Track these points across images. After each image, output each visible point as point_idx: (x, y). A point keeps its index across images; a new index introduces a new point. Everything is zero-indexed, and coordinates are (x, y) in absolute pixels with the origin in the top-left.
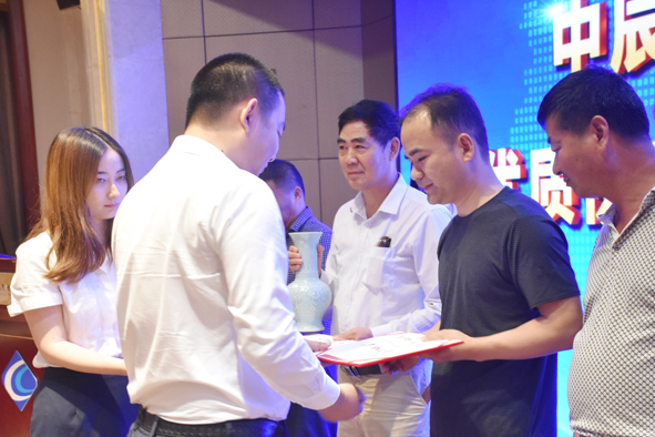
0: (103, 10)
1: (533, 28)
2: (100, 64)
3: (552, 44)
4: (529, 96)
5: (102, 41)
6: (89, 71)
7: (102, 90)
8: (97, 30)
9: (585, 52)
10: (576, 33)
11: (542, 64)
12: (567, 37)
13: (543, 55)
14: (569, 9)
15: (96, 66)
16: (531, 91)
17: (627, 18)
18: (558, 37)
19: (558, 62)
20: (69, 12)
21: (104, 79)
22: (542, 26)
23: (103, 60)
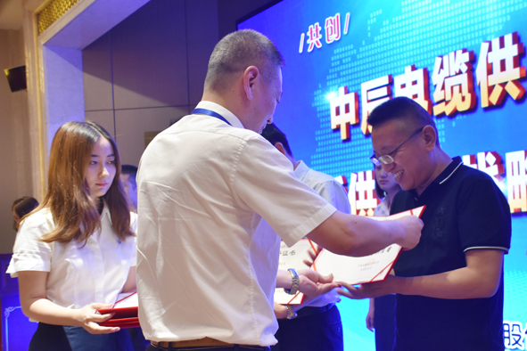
0: (43, 91)
1: (319, 106)
2: (40, 128)
3: (329, 116)
4: (318, 147)
5: (42, 113)
6: (31, 133)
7: (40, 146)
8: (39, 105)
9: (347, 121)
10: (342, 110)
11: (325, 128)
12: (338, 113)
13: (325, 122)
14: (338, 95)
15: (37, 130)
16: (319, 144)
17: (369, 101)
18: (333, 112)
19: (334, 127)
20: (19, 93)
21: (42, 138)
22: (324, 105)
23: (42, 126)
